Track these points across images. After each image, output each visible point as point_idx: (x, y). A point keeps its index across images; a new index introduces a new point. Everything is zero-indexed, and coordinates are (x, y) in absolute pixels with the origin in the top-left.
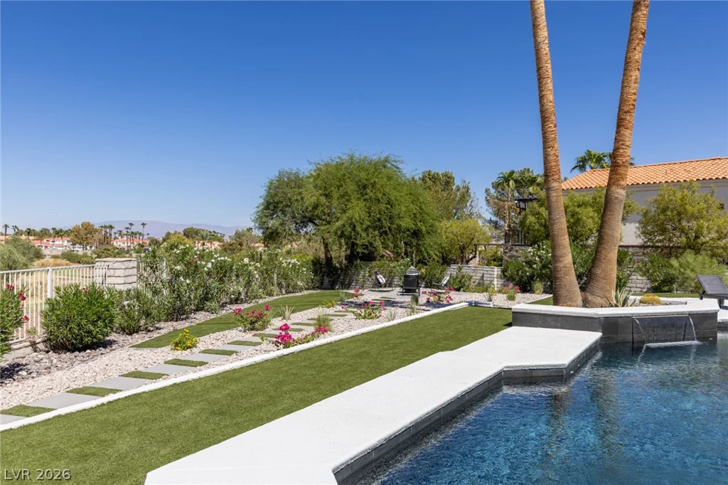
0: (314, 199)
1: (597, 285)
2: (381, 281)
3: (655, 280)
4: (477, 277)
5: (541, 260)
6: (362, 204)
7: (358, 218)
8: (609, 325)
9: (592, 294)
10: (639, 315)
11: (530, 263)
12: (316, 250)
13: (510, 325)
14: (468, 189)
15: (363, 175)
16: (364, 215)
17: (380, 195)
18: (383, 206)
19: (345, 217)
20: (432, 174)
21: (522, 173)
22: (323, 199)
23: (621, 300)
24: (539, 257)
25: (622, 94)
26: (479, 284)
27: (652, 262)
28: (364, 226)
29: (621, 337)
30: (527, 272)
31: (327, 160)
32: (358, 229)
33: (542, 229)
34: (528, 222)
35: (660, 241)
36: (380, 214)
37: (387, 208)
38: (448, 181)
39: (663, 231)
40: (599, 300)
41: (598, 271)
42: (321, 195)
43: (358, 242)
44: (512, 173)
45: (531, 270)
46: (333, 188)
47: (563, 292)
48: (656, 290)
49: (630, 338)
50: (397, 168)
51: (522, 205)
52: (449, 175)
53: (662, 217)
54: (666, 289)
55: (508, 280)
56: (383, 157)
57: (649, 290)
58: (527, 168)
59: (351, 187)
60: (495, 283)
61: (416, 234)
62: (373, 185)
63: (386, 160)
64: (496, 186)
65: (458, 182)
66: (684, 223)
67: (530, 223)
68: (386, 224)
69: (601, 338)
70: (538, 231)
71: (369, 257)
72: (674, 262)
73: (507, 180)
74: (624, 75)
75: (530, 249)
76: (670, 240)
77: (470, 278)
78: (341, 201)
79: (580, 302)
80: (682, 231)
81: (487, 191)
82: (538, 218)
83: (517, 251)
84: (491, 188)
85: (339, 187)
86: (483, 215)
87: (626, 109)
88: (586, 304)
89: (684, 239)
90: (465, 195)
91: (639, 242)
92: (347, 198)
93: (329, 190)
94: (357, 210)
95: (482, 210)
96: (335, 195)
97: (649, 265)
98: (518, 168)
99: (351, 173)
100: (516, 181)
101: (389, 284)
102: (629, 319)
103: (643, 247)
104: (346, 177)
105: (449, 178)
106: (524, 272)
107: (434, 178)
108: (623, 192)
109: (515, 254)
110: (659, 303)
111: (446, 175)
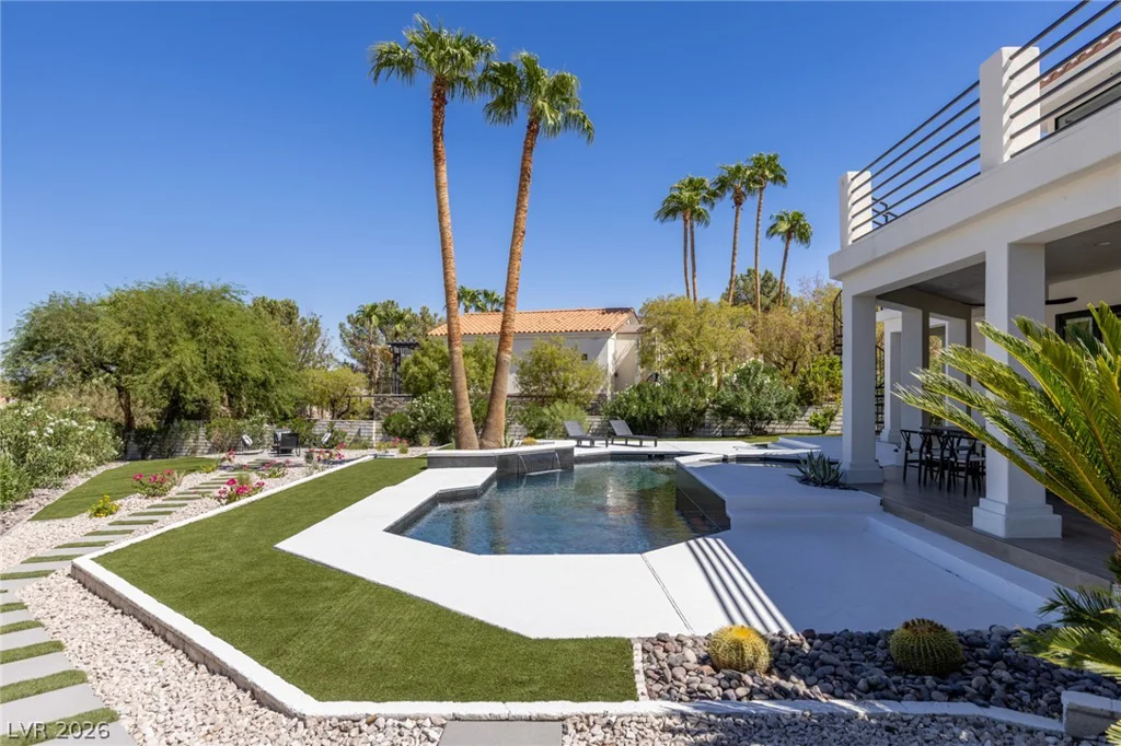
0: (118, 339)
1: (491, 431)
2: (247, 442)
3: (531, 428)
4: (352, 433)
5: (426, 413)
6: (193, 346)
7: (189, 364)
8: (502, 462)
9: (487, 439)
10: (521, 452)
11: (415, 416)
12: (94, 406)
13: (425, 468)
14: (317, 322)
15: (193, 308)
16: (198, 360)
17: (219, 335)
18: (223, 350)
19: (170, 364)
20: (268, 301)
21: (385, 307)
22: (133, 339)
23: (509, 443)
24: (424, 409)
25: (508, 278)
26: (355, 441)
27: (528, 411)
28: (197, 376)
29: (509, 471)
30: (410, 424)
31: (132, 285)
32: (190, 380)
33: (426, 379)
34: (411, 371)
35: (535, 391)
36: (219, 359)
37: (230, 352)
38: (290, 313)
39: (537, 380)
40: (492, 444)
41: (491, 421)
42: (130, 333)
43: (188, 396)
44: (374, 307)
45: (415, 423)
46: (149, 325)
47: (464, 439)
48: (533, 435)
49: (515, 471)
50: (240, 300)
51: (397, 350)
52: (292, 304)
53: (536, 369)
54: (540, 435)
55: (389, 434)
56: (220, 284)
57: (528, 435)
58: (391, 299)
59: (177, 324)
60: (374, 438)
61: (264, 384)
62: (209, 322)
63: (225, 290)
64: (354, 321)
65: (303, 313)
66: (554, 374)
67: (413, 373)
68: (229, 371)
69: (497, 472)
70: (421, 381)
71: (202, 414)
72: (546, 411)
73: (369, 316)
74: (510, 263)
75: (415, 401)
76: (543, 389)
77: (345, 434)
78: (164, 341)
79: (477, 446)
80: (553, 381)
81: (341, 326)
82: (421, 368)
83: (390, 402)
84: (346, 323)
85: (158, 323)
86: (335, 357)
87: (511, 290)
88: (482, 447)
89: (554, 389)
90: (314, 330)
91: (517, 391)
92: (170, 337)
93: (142, 327)
94: (187, 354)
95: (335, 349)
96: (152, 334)
97: (526, 413)
98: (380, 300)
99: (175, 305)
100: (379, 317)
101: (256, 445)
102: (515, 456)
103: (520, 396)
104: (167, 311)
105: (291, 308)
106: (409, 425)
107: (272, 309)
108: (509, 356)
109: (389, 406)
110: (535, 444)
111: (287, 304)
